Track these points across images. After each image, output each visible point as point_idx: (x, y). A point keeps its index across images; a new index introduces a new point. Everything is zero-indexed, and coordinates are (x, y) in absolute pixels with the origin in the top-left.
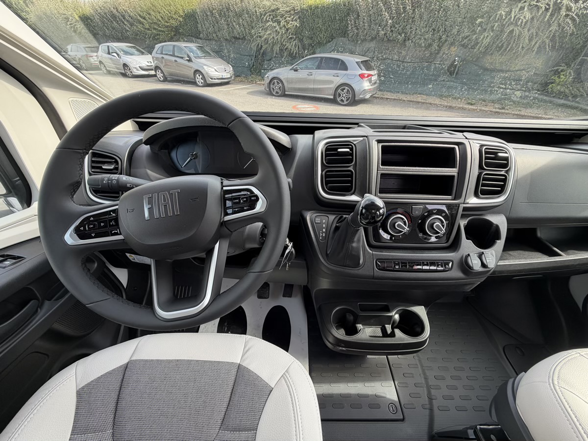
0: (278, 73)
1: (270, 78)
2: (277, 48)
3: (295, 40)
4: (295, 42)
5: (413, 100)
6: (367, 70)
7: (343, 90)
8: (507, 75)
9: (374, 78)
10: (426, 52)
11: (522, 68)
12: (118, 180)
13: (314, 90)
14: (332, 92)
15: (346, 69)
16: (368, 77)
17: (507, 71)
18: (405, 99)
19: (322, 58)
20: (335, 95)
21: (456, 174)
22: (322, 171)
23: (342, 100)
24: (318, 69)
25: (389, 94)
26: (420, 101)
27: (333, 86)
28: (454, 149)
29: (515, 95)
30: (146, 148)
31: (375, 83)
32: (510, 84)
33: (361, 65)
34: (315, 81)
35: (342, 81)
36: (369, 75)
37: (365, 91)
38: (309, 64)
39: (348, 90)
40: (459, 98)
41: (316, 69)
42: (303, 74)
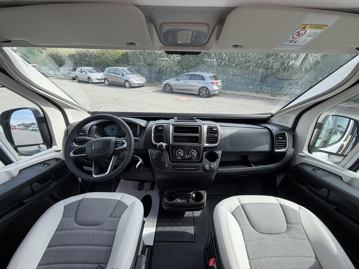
0: (169, 82)
1: (165, 84)
2: (169, 69)
3: (178, 66)
4: (178, 67)
5: (242, 94)
6: (215, 80)
7: (203, 90)
8: (291, 82)
9: (220, 84)
10: (247, 71)
11: (298, 78)
12: (85, 138)
13: (188, 90)
14: (197, 90)
15: (204, 80)
16: (216, 83)
17: (290, 80)
18: (237, 94)
19: (192, 74)
20: (199, 92)
21: (199, 136)
22: (154, 135)
23: (203, 95)
24: (190, 80)
25: (229, 91)
26: (246, 95)
27: (197, 88)
28: (198, 127)
29: (297, 91)
30: (95, 127)
31: (220, 86)
32: (293, 86)
33: (212, 78)
34: (188, 86)
35: (202, 85)
36: (217, 83)
37: (215, 91)
38: (185, 77)
39: (206, 90)
40: (266, 93)
41: (189, 80)
42: (182, 82)
